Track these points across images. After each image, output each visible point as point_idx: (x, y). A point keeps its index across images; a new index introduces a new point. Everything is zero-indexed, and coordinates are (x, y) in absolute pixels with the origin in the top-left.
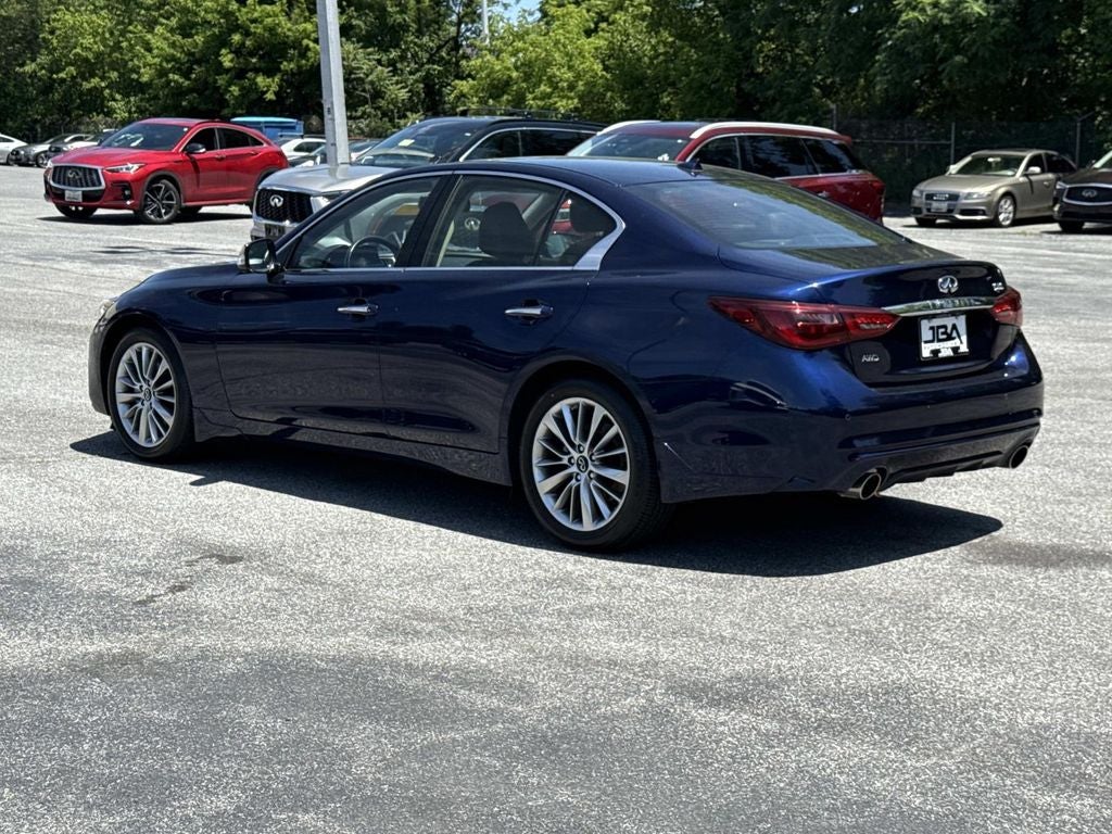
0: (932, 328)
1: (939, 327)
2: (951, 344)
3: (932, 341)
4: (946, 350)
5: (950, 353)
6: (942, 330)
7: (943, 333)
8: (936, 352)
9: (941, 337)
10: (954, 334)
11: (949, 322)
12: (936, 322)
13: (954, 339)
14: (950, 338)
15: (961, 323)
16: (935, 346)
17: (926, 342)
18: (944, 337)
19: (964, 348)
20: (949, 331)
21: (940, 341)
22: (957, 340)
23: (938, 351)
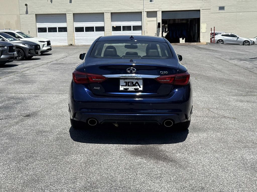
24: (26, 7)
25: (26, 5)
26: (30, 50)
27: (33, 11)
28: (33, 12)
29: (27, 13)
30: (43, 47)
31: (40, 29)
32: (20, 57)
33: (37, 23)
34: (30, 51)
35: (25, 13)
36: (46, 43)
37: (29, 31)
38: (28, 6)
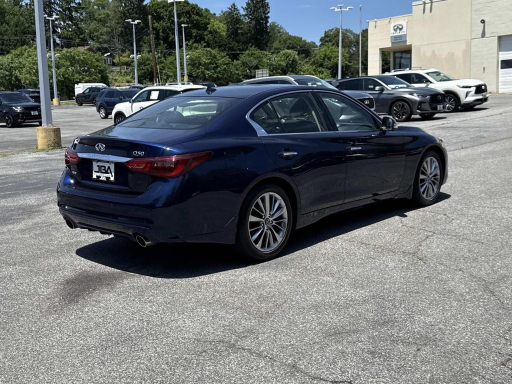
0: (98, 166)
1: (102, 166)
2: (107, 175)
3: (98, 172)
4: (103, 177)
5: (104, 179)
6: (103, 168)
7: (103, 170)
8: (98, 177)
9: (102, 171)
10: (109, 171)
11: (107, 165)
12: (100, 164)
13: (109, 173)
14: (106, 172)
15: (112, 167)
16: (99, 174)
17: (95, 172)
18: (104, 171)
19: (112, 179)
20: (106, 169)
21: (102, 172)
22: (110, 174)
23: (100, 177)
24: (482, 25)
25: (483, 21)
26: (420, 103)
27: (495, 31)
28: (494, 33)
29: (483, 35)
30: (466, 96)
31: (505, 63)
32: (404, 117)
33: (500, 51)
34: (421, 105)
35: (480, 36)
36: (473, 89)
37: (484, 68)
38: (486, 23)
